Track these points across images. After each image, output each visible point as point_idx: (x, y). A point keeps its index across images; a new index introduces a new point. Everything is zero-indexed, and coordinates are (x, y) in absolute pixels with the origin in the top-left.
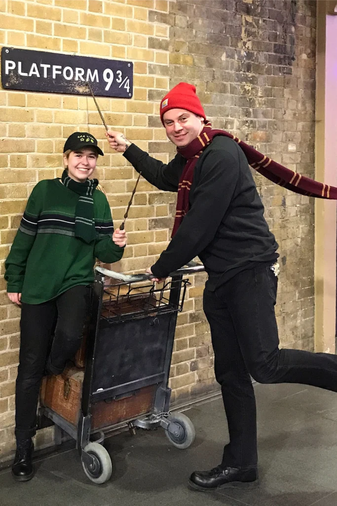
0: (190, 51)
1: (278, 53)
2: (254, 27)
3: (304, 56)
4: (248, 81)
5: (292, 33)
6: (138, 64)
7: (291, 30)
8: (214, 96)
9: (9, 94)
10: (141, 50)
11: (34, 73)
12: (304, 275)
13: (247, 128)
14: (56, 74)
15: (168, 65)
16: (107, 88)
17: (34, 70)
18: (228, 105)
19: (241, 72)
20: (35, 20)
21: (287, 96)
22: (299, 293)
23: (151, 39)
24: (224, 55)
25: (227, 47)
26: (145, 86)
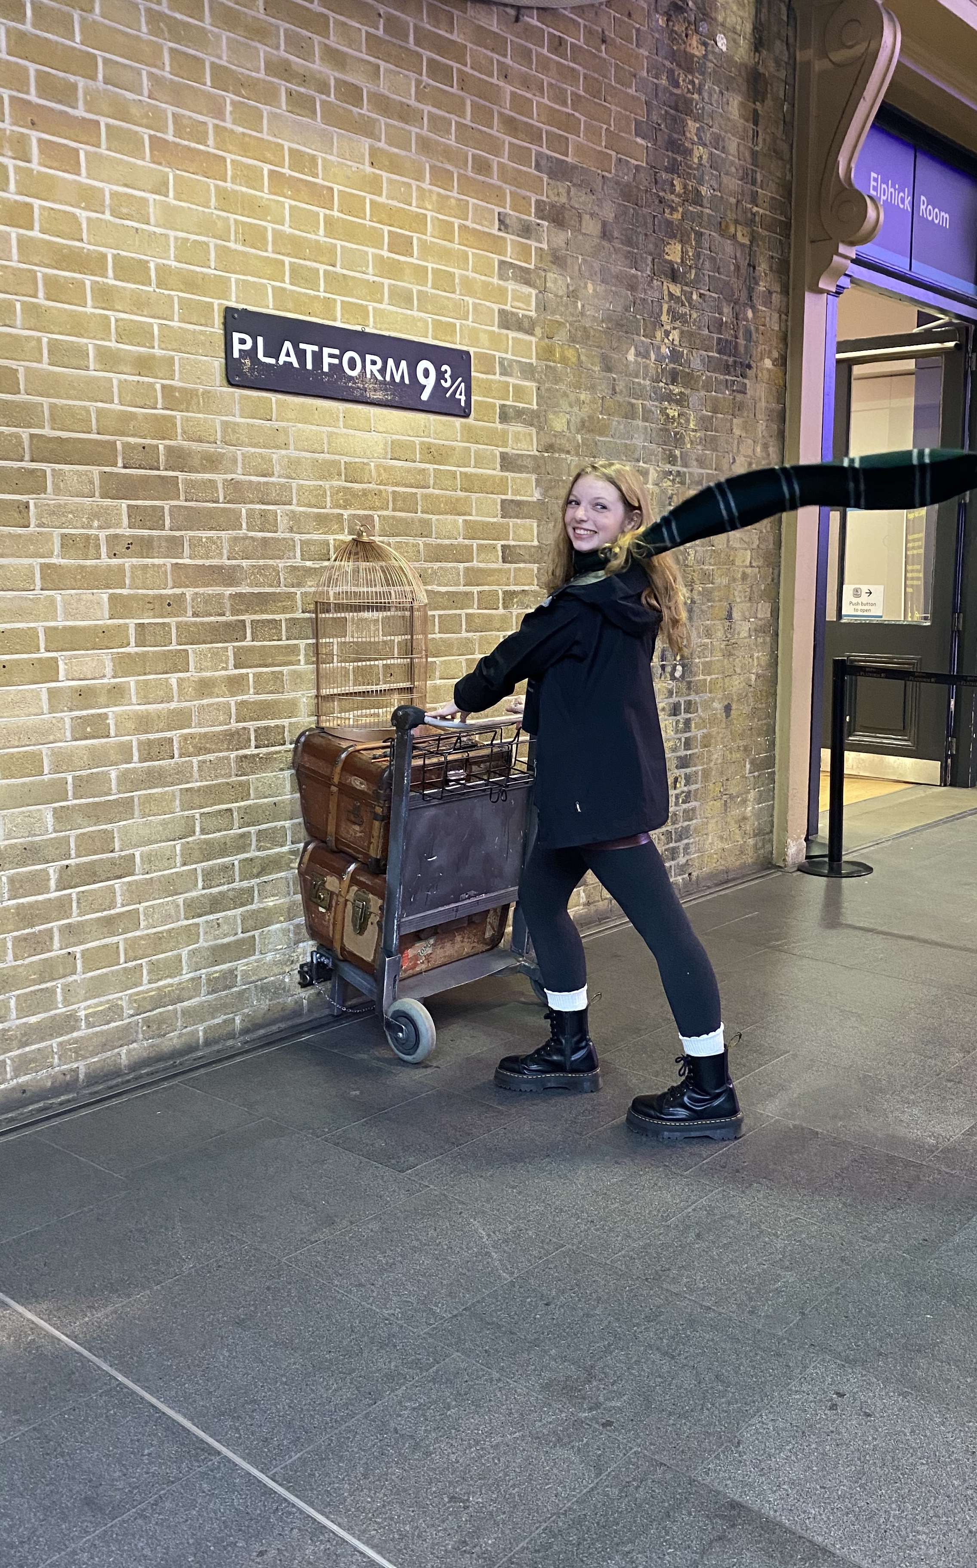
0: (573, 339)
1: (725, 354)
2: (683, 305)
3: (768, 363)
4: (672, 400)
5: (747, 320)
6: (481, 356)
7: (745, 314)
8: (614, 423)
9: (242, 397)
10: (486, 331)
11: (288, 359)
12: (759, 735)
13: (670, 483)
14: (330, 364)
15: (534, 361)
16: (425, 396)
17: (288, 355)
18: (639, 441)
19: (661, 384)
20: (287, 260)
21: (737, 432)
22: (752, 763)
23: (502, 312)
24: (633, 349)
25: (635, 337)
26: (494, 398)
